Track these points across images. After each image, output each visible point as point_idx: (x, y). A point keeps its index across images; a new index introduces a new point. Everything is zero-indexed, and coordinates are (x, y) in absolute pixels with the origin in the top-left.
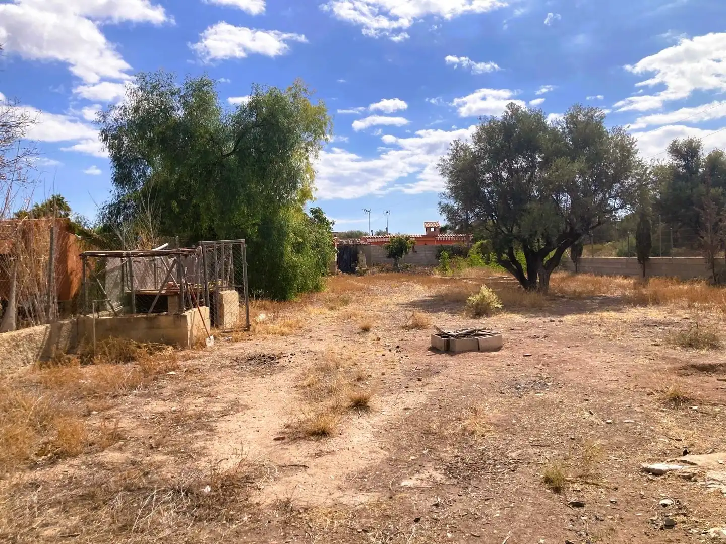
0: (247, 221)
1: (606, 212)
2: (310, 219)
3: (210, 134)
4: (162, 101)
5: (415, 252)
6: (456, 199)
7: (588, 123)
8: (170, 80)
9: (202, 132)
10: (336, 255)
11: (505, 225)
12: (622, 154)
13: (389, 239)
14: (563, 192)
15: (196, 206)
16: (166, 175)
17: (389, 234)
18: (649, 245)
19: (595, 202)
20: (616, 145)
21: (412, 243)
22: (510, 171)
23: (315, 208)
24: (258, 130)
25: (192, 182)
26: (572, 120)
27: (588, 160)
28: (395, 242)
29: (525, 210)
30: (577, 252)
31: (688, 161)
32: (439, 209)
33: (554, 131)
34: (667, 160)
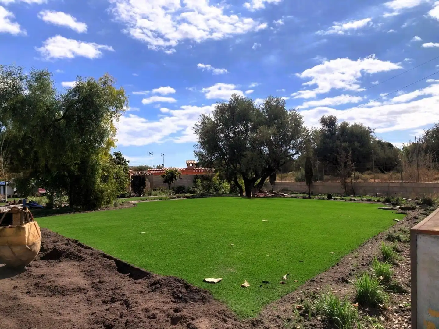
0: (71, 162)
1: (288, 156)
2: (114, 159)
3: (47, 106)
4: (13, 84)
5: (180, 178)
6: (204, 148)
7: (277, 106)
8: (20, 71)
9: (41, 105)
10: (131, 181)
11: (232, 164)
12: (295, 124)
13: (165, 171)
14: (264, 145)
15: (36, 153)
16: (15, 132)
17: (165, 168)
18: (312, 175)
19: (282, 151)
20: (292, 119)
21: (179, 173)
22: (234, 133)
23: (117, 152)
24: (79, 104)
25: (34, 137)
26: (268, 104)
27: (277, 128)
28: (169, 173)
29: (243, 156)
30: (273, 179)
31: (330, 128)
32: (194, 154)
33: (258, 111)
34: (319, 127)
